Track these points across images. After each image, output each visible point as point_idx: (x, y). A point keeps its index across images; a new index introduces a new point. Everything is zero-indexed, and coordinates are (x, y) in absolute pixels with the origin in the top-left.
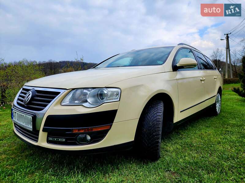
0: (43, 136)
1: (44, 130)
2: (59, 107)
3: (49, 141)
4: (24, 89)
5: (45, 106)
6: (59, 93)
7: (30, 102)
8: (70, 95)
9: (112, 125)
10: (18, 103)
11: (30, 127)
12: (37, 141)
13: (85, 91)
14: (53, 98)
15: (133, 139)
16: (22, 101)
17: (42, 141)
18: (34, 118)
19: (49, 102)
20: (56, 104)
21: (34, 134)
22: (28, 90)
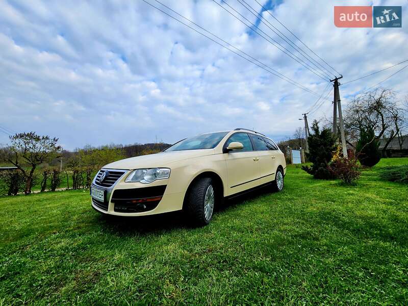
0: (111, 205)
1: (112, 201)
2: (123, 183)
3: (116, 210)
4: (101, 171)
5: (113, 183)
6: (124, 173)
7: (104, 181)
8: (134, 174)
9: (162, 197)
10: (96, 182)
11: (102, 199)
12: (107, 211)
13: (144, 171)
14: (119, 177)
15: (181, 208)
16: (98, 180)
17: (111, 210)
18: (106, 193)
19: (116, 180)
20: (120, 182)
21: (104, 205)
22: (103, 171)
